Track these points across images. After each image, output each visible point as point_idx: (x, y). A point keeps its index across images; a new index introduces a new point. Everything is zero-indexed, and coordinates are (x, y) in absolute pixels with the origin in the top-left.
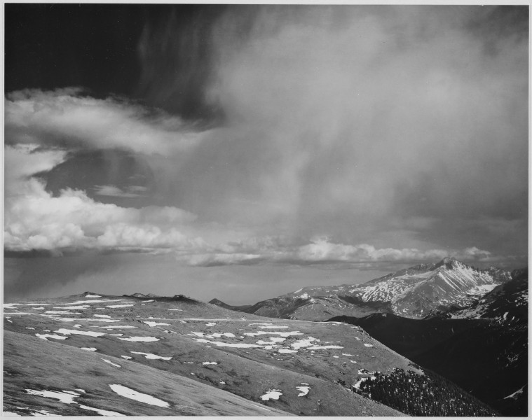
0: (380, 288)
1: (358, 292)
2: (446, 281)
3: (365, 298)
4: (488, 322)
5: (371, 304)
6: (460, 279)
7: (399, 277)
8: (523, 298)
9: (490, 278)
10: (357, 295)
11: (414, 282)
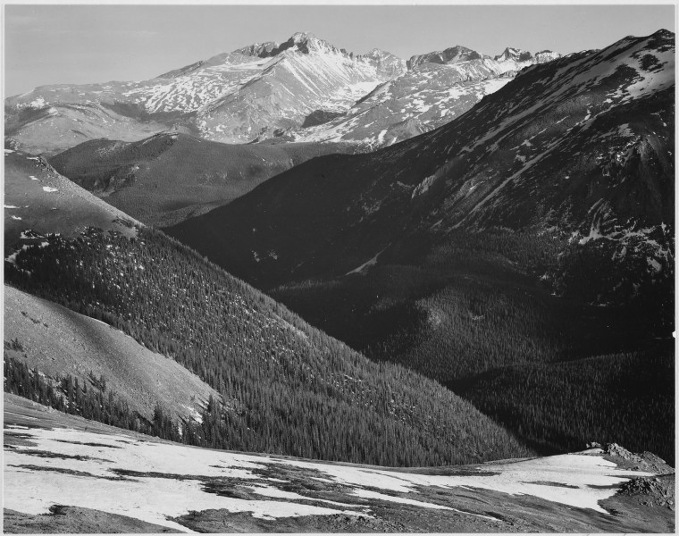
0: (179, 88)
1: (137, 96)
2: (296, 75)
3: (151, 106)
4: (353, 147)
5: (160, 117)
6: (321, 73)
7: (214, 68)
8: (415, 105)
9: (372, 70)
10: (137, 101)
11: (240, 78)
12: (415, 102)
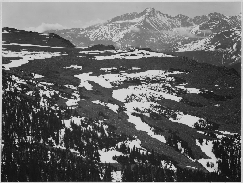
0: (103, 30)
1: (85, 34)
2: (151, 25)
3: (92, 38)
6: (160, 24)
7: (116, 22)
9: (179, 23)
10: (86, 36)
11: (128, 26)
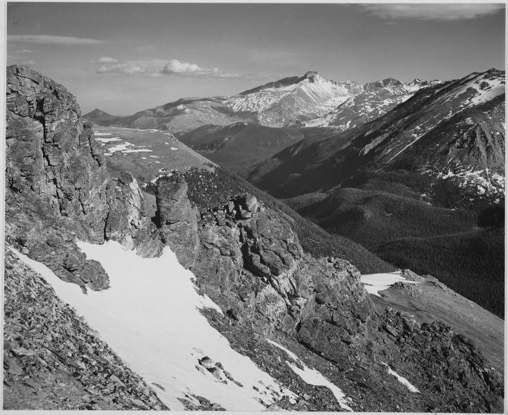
0: (249, 99)
1: (229, 103)
2: (307, 93)
3: (235, 109)
4: (334, 130)
5: (241, 114)
6: (320, 92)
8: (366, 109)
9: (346, 91)
11: (279, 95)
12: (366, 107)
